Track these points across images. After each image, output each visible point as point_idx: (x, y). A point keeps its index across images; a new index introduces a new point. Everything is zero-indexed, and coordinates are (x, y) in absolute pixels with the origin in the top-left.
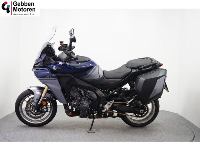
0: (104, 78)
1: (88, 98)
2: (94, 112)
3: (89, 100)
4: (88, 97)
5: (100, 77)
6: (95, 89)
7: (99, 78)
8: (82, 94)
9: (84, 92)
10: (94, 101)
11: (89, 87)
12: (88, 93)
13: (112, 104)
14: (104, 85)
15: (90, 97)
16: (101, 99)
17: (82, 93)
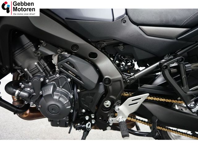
0: (125, 22)
1: (69, 80)
2: (87, 118)
3: (74, 84)
4: (68, 77)
5: (115, 17)
6: (94, 55)
7: (112, 18)
8: (52, 66)
9: (59, 60)
10: (86, 90)
11: (76, 46)
12: (71, 64)
13: (140, 102)
14: (125, 44)
15: (77, 76)
16: (110, 87)
17: (55, 61)
